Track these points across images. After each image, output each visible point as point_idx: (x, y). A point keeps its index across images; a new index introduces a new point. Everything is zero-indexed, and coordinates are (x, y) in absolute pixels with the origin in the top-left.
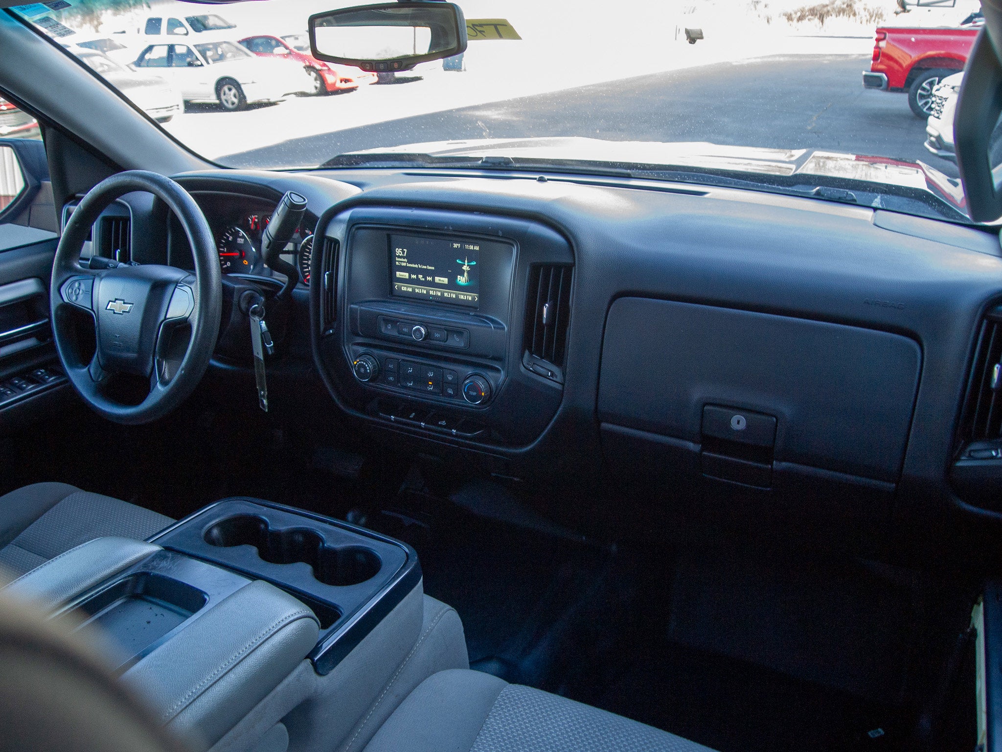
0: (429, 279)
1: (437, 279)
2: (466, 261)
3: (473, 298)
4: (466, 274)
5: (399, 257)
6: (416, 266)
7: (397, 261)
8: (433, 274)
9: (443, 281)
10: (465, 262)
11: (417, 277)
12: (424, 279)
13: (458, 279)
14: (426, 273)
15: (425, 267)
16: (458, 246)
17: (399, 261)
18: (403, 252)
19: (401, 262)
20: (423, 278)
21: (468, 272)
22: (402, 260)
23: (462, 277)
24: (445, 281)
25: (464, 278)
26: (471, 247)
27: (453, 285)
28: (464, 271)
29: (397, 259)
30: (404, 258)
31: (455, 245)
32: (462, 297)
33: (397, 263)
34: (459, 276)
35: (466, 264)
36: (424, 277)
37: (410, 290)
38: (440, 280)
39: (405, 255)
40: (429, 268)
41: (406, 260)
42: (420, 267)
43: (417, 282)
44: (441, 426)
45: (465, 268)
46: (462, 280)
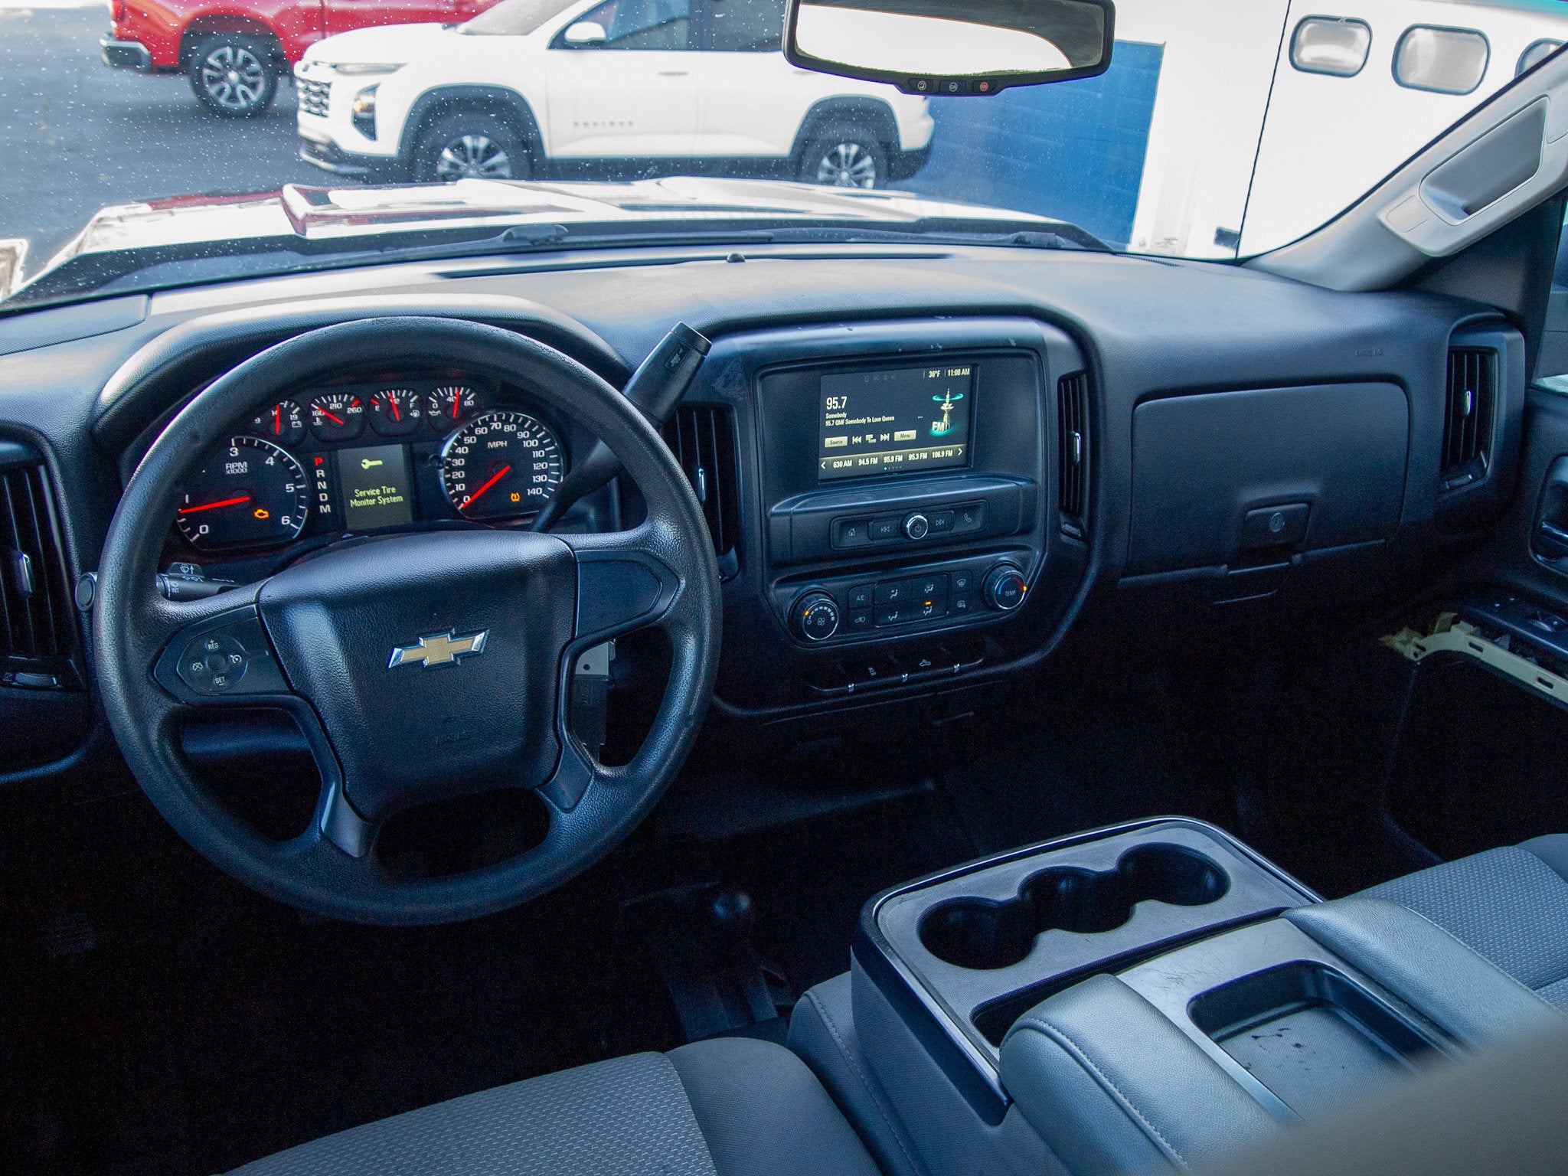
0: (885, 437)
1: (898, 436)
2: (948, 396)
3: (956, 452)
4: (946, 416)
5: (832, 412)
6: (863, 421)
7: (828, 420)
8: (890, 428)
9: (909, 436)
10: (945, 398)
11: (864, 439)
12: (875, 441)
13: (934, 427)
14: (877, 430)
15: (879, 420)
16: (936, 375)
17: (831, 419)
18: (840, 402)
19: (835, 419)
20: (873, 438)
21: (951, 413)
22: (838, 415)
23: (939, 423)
24: (912, 434)
25: (943, 424)
26: (957, 372)
27: (925, 439)
28: (943, 412)
29: (828, 416)
30: (840, 411)
31: (932, 374)
32: (937, 455)
33: (828, 423)
34: (934, 423)
35: (948, 400)
36: (877, 437)
37: (849, 464)
38: (902, 436)
39: (843, 407)
40: (885, 419)
41: (844, 415)
42: (869, 420)
43: (865, 448)
44: (926, 668)
45: (946, 407)
46: (939, 428)
